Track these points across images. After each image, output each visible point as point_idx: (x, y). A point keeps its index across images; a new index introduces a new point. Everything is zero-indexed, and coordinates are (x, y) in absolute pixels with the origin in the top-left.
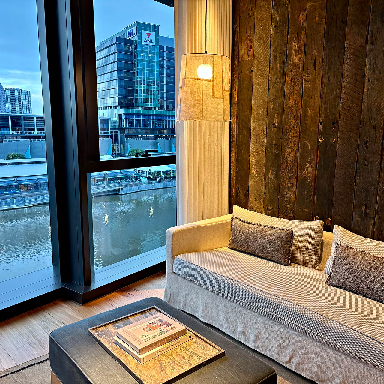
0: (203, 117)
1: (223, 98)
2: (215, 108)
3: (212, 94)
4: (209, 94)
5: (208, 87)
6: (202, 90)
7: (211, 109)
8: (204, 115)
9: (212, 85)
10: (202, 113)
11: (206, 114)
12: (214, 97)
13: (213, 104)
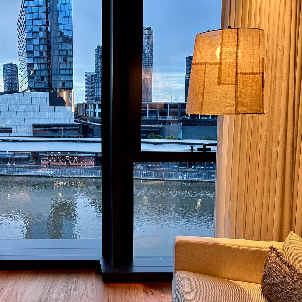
0: (203, 110)
1: (236, 84)
2: (220, 98)
3: (217, 80)
4: (214, 81)
5: (212, 72)
6: (204, 76)
7: (215, 99)
8: (204, 106)
9: (218, 69)
10: (202, 104)
11: (207, 105)
12: (220, 83)
13: (217, 93)
